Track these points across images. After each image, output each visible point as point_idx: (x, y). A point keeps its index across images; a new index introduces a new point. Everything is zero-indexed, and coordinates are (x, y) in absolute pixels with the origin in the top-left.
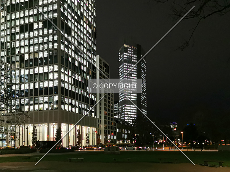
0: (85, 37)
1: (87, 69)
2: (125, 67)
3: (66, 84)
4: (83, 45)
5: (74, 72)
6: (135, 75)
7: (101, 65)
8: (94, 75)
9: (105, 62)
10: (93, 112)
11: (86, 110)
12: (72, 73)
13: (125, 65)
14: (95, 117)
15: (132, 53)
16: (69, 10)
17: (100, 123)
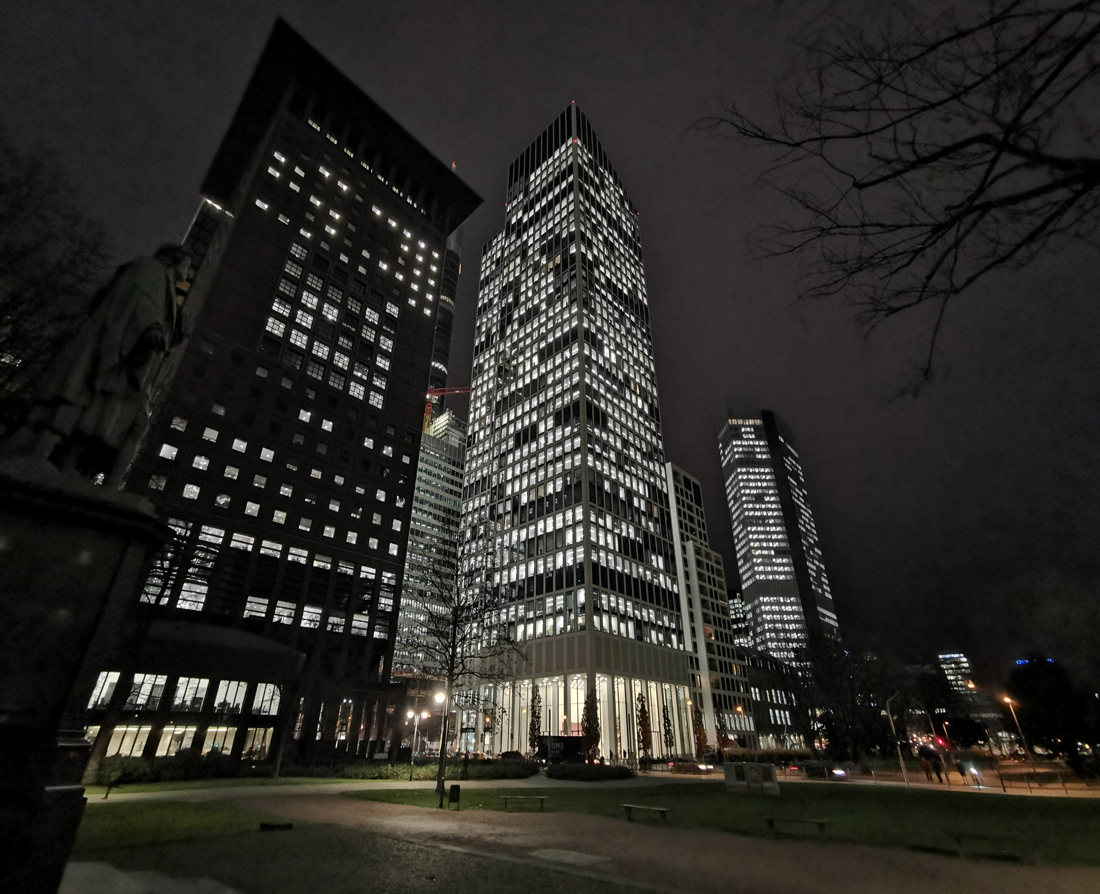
0: (636, 425)
1: (648, 504)
2: (742, 480)
3: (602, 554)
4: (633, 445)
5: (617, 516)
6: (773, 499)
7: (679, 486)
8: (666, 518)
9: (689, 477)
10: (674, 631)
11: (654, 626)
12: (614, 519)
13: (742, 473)
14: (681, 646)
15: (754, 436)
16: (601, 377)
17: (698, 668)
